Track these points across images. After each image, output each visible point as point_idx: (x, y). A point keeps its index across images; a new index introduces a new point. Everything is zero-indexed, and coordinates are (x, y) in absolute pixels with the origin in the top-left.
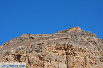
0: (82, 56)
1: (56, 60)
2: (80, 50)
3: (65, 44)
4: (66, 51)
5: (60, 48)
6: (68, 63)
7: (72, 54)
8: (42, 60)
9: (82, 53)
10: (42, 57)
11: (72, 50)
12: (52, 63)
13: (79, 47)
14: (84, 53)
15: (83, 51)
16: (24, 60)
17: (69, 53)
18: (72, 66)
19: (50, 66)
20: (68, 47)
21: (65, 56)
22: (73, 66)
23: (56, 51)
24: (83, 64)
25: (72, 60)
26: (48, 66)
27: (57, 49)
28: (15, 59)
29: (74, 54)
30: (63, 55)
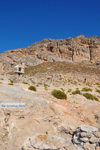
1: (83, 51)
4: (89, 45)
5: (85, 43)
6: (92, 53)
7: (94, 47)
8: (71, 50)
10: (71, 48)
11: (94, 44)
12: (80, 53)
16: (56, 50)
17: (92, 47)
19: (78, 55)
20: (91, 42)
21: (88, 48)
22: (95, 56)
23: (82, 44)
25: (95, 52)
26: (77, 54)
27: (83, 43)
28: (48, 50)
29: (96, 47)
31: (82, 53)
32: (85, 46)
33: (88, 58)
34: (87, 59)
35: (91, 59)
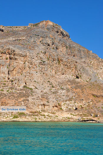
0: (22, 61)
2: (21, 55)
3: (9, 49)
4: (10, 56)
5: (4, 53)
6: (10, 67)
9: (22, 58)
11: (14, 55)
13: (21, 53)
14: (24, 58)
15: (23, 56)
17: (12, 58)
18: (12, 70)
20: (11, 52)
21: (8, 60)
22: (13, 70)
24: (22, 68)
27: (2, 53)
29: (15, 59)
30: (7, 59)
32: (3, 57)
33: (4, 73)
35: (9, 74)
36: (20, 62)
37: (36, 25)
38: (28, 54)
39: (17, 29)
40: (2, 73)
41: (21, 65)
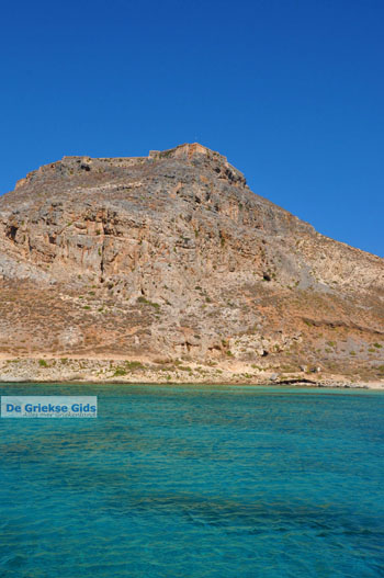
0: (134, 238)
1: (79, 246)
2: (131, 225)
3: (103, 210)
4: (105, 226)
5: (92, 218)
7: (113, 233)
8: (53, 243)
9: (135, 231)
10: (54, 236)
11: (115, 223)
12: (70, 252)
13: (131, 218)
14: (139, 231)
15: (137, 227)
16: (22, 239)
17: (110, 230)
18: (110, 259)
19: (66, 258)
20: (109, 215)
21: (101, 236)
22: (113, 260)
23: (84, 224)
24: (134, 256)
25: (112, 247)
26: (63, 256)
27: (86, 220)
28: (8, 234)
29: (118, 233)
30: (98, 233)
31: (77, 253)
32: (90, 230)
33: (91, 266)
34: (87, 271)
35: (102, 269)
36: (130, 239)
37: (167, 154)
38: (149, 220)
39: (121, 164)
40: (88, 266)
41: (131, 247)
